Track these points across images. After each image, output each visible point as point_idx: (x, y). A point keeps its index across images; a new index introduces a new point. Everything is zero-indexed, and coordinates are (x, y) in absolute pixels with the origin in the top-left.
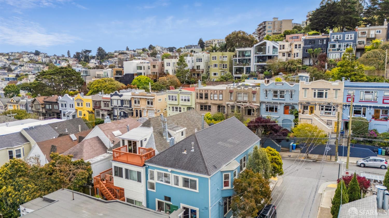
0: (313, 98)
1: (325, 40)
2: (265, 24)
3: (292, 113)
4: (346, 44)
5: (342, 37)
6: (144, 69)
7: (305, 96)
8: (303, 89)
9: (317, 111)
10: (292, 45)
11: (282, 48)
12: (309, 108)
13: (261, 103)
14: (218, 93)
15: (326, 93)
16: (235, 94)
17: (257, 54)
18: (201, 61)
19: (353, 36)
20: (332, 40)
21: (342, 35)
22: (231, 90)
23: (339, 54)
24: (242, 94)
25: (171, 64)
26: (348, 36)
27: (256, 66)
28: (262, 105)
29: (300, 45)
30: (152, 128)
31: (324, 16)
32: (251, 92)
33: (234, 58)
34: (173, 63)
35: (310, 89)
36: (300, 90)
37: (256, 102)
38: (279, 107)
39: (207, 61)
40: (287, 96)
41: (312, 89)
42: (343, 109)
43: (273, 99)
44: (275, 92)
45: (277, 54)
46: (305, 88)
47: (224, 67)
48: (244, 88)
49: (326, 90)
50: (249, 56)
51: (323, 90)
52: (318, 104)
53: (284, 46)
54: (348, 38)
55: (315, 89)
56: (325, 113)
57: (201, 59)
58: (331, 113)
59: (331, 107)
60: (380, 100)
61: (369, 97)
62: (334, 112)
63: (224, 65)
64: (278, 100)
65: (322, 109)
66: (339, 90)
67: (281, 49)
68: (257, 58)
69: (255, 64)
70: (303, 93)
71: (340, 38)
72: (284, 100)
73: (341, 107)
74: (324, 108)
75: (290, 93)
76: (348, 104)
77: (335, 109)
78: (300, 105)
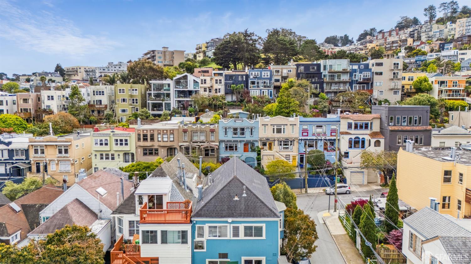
0: (272, 134)
1: (244, 77)
3: (253, 150)
4: (263, 82)
5: (259, 74)
6: (7, 105)
7: (265, 132)
8: (263, 125)
9: (276, 147)
10: (212, 80)
11: (203, 83)
12: (268, 144)
13: (221, 142)
14: (169, 133)
15: (284, 128)
16: (190, 133)
17: (177, 88)
18: (103, 94)
19: (269, 73)
20: (251, 77)
21: (259, 72)
22: (184, 129)
23: (259, 90)
24: (199, 133)
26: (265, 74)
27: (177, 102)
28: (221, 144)
29: (220, 80)
30: (168, 177)
31: (229, 52)
32: (208, 130)
33: (147, 92)
34: (58, 96)
35: (269, 125)
36: (259, 127)
37: (214, 141)
38: (239, 145)
39: (110, 95)
40: (247, 132)
41: (271, 125)
42: (299, 143)
43: (233, 137)
44: (235, 129)
45: (199, 89)
48: (200, 126)
49: (284, 125)
50: (169, 90)
51: (280, 125)
52: (276, 140)
53: (205, 80)
54: (264, 76)
55: (273, 125)
56: (283, 148)
57: (103, 92)
58: (288, 148)
59: (288, 142)
60: (328, 133)
61: (319, 130)
62: (291, 146)
63: (133, 100)
64: (238, 137)
65: (281, 145)
66: (295, 125)
67: (202, 84)
68: (177, 92)
69: (175, 99)
70: (263, 129)
71: (258, 75)
72: (245, 137)
73: (297, 142)
74: (282, 143)
75: (250, 130)
76: (303, 138)
77: (292, 144)
78: (260, 142)
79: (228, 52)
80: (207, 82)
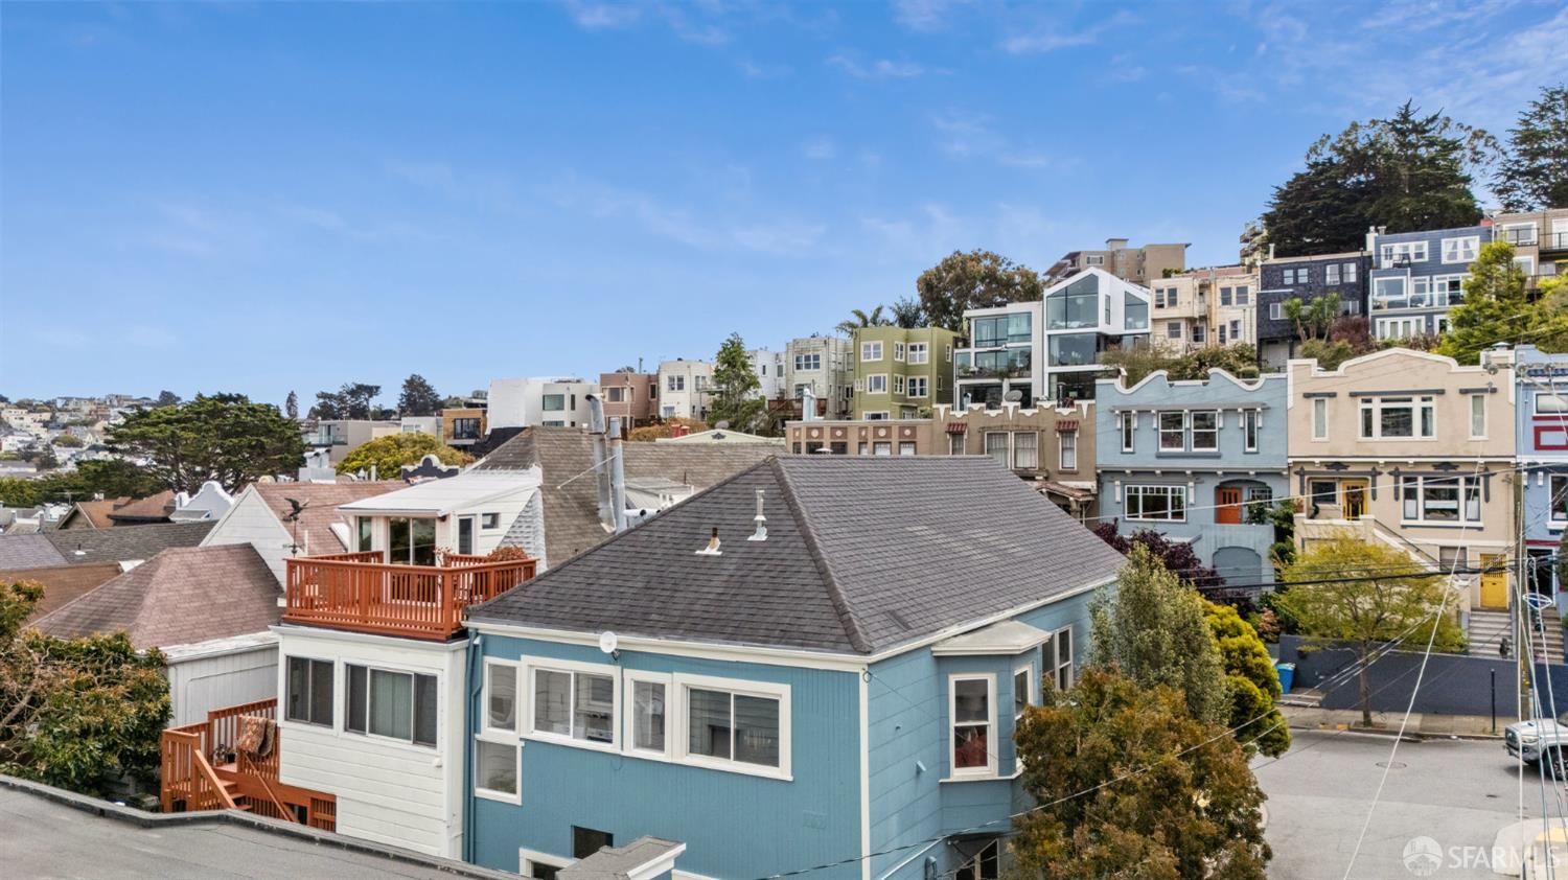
0: (1360, 437)
1: (1353, 267)
2: (1073, 262)
3: (1258, 516)
4: (1447, 282)
5: (1426, 250)
6: (573, 408)
7: (1320, 432)
8: (1307, 396)
9: (1384, 502)
10: (1207, 293)
11: (1166, 302)
12: (1340, 492)
13: (1104, 476)
14: (895, 440)
15: (1424, 410)
16: (977, 439)
17: (1059, 327)
18: (817, 366)
19: (1475, 244)
20: (1386, 264)
21: (1426, 243)
22: (953, 420)
23: (1423, 318)
24: (1011, 437)
25: (689, 384)
26: (1455, 246)
27: (1054, 378)
28: (1107, 486)
29: (1242, 290)
30: (536, 470)
32: (1050, 425)
33: (956, 351)
34: (697, 377)
35: (1343, 396)
36: (1290, 404)
37: (1076, 473)
38: (1191, 491)
39: (840, 368)
40: (1229, 435)
41: (1353, 395)
42: (1519, 487)
43: (1160, 456)
44: (1173, 419)
45: (1146, 327)
46: (1314, 395)
47: (913, 393)
48: (1015, 407)
49: (1426, 394)
50: (1027, 336)
51: (1407, 396)
52: (1385, 471)
53: (1173, 292)
54: (1453, 255)
55: (1367, 397)
56: (1428, 511)
57: (816, 358)
58: (1455, 511)
59: (1455, 482)
62: (1473, 504)
63: (913, 382)
64: (1187, 455)
65: (1410, 494)
66: (1494, 391)
67: (1161, 306)
68: (1055, 344)
69: (1048, 369)
70: (1308, 416)
72: (1217, 456)
73: (1507, 480)
74: (1420, 485)
75: (1242, 422)
76: (1543, 459)
77: (1476, 493)
78: (1295, 481)
79: (1321, 203)
80: (1180, 297)
